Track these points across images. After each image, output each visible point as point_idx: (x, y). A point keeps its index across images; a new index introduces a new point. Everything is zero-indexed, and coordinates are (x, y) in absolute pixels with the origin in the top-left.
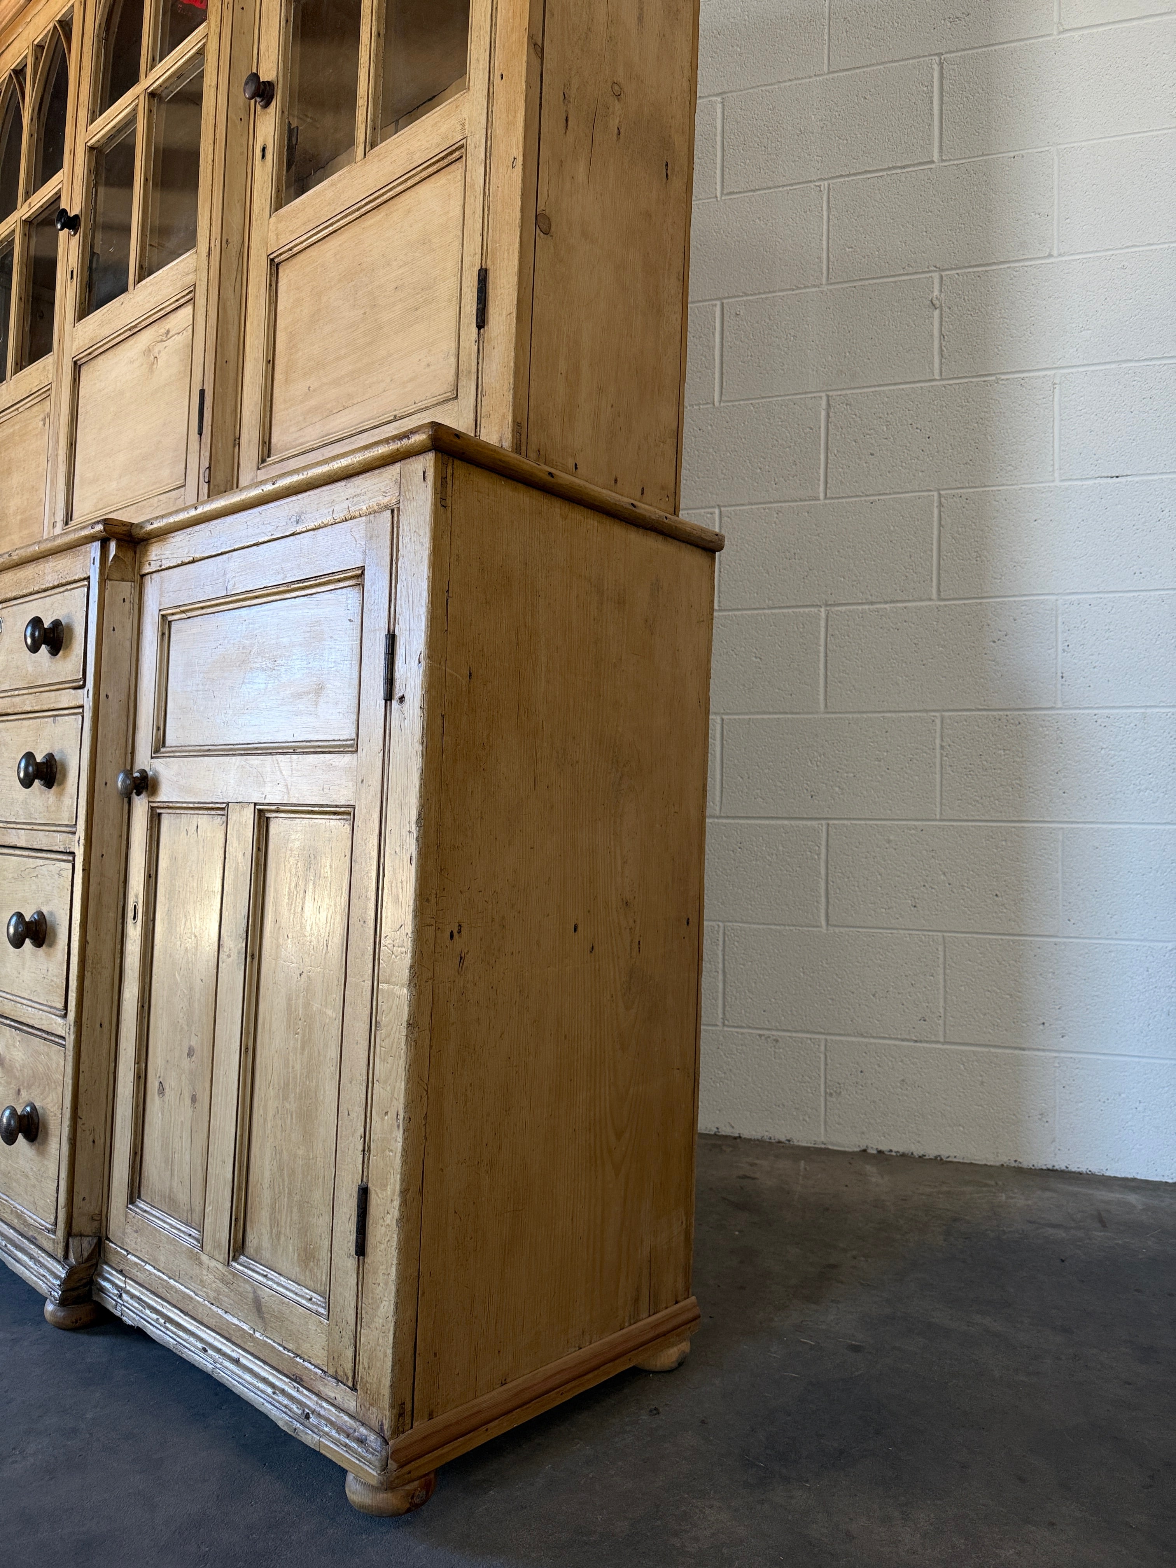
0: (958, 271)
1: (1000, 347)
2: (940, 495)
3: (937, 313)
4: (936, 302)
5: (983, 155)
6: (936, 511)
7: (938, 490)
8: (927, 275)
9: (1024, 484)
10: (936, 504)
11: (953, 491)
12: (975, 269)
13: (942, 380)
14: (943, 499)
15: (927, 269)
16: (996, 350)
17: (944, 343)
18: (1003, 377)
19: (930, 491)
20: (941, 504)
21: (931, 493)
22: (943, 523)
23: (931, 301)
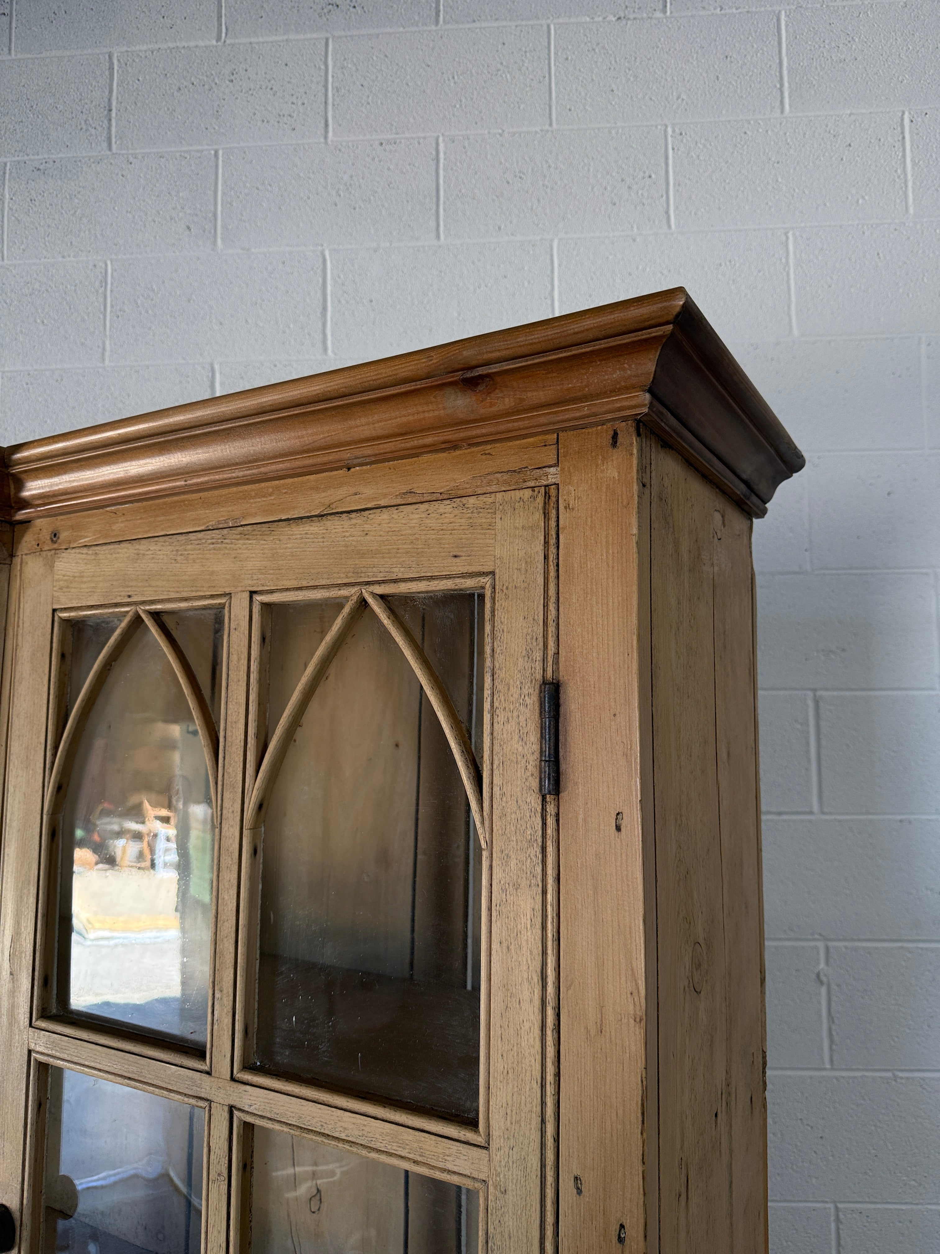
0: (847, 944)
1: (896, 1039)
2: (837, 1208)
3: (824, 990)
4: (824, 979)
5: (867, 813)
6: (833, 1226)
7: (835, 1202)
8: (812, 944)
9: (930, 1204)
10: (832, 1218)
11: (852, 1206)
12: (865, 944)
13: (833, 1069)
14: (841, 1216)
15: (810, 937)
16: (892, 1043)
17: (834, 1027)
18: (900, 1074)
19: (826, 1202)
20: (838, 1220)
21: (827, 1206)
22: (842, 1243)
23: (818, 975)
